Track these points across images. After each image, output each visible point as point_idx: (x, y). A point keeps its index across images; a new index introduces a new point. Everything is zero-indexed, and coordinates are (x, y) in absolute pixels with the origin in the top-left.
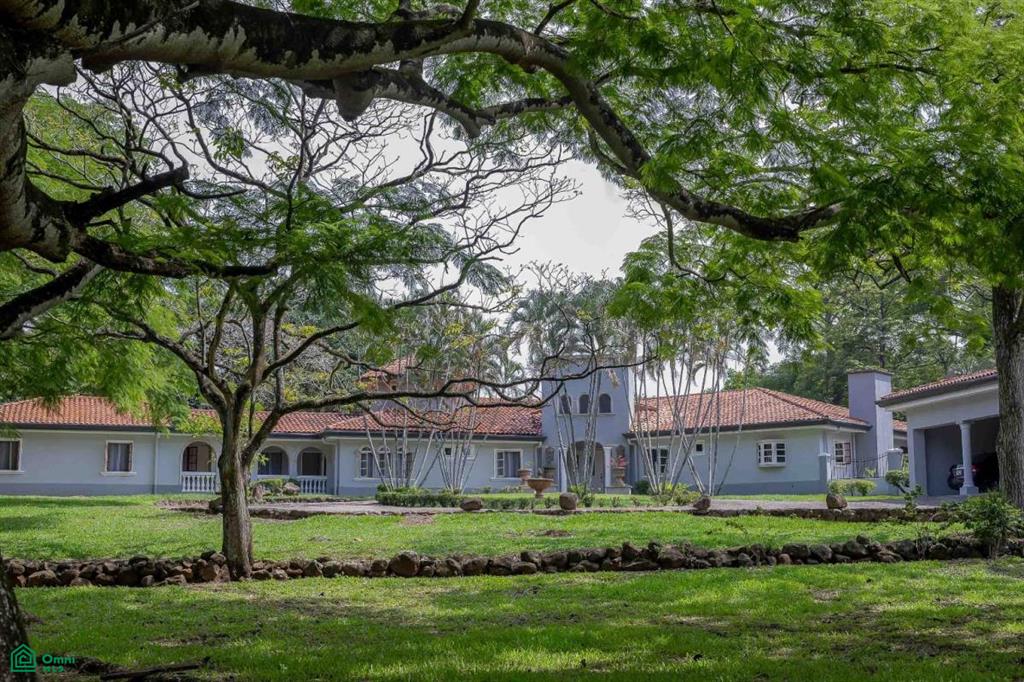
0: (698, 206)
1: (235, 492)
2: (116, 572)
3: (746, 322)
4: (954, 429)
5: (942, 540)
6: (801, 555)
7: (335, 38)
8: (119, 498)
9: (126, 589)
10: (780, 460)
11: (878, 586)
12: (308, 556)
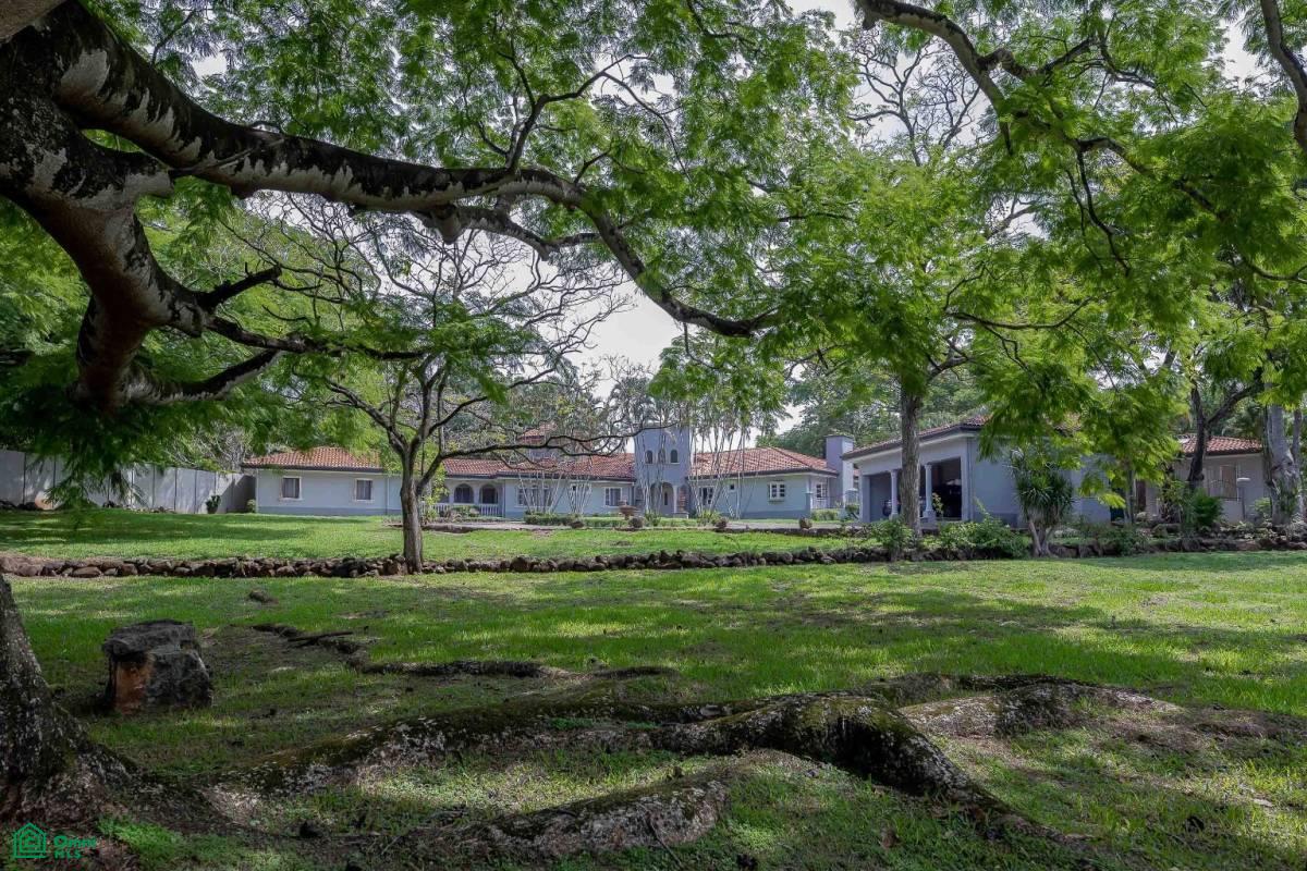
0: (683, 311)
1: (411, 513)
2: (334, 568)
3: (739, 398)
4: (886, 476)
5: (862, 550)
6: (774, 559)
7: (421, 179)
8: (357, 518)
9: (338, 579)
10: (782, 495)
11: (815, 581)
12: (460, 558)
